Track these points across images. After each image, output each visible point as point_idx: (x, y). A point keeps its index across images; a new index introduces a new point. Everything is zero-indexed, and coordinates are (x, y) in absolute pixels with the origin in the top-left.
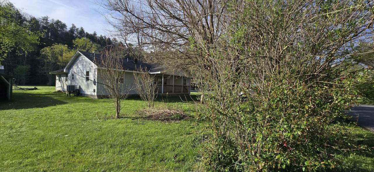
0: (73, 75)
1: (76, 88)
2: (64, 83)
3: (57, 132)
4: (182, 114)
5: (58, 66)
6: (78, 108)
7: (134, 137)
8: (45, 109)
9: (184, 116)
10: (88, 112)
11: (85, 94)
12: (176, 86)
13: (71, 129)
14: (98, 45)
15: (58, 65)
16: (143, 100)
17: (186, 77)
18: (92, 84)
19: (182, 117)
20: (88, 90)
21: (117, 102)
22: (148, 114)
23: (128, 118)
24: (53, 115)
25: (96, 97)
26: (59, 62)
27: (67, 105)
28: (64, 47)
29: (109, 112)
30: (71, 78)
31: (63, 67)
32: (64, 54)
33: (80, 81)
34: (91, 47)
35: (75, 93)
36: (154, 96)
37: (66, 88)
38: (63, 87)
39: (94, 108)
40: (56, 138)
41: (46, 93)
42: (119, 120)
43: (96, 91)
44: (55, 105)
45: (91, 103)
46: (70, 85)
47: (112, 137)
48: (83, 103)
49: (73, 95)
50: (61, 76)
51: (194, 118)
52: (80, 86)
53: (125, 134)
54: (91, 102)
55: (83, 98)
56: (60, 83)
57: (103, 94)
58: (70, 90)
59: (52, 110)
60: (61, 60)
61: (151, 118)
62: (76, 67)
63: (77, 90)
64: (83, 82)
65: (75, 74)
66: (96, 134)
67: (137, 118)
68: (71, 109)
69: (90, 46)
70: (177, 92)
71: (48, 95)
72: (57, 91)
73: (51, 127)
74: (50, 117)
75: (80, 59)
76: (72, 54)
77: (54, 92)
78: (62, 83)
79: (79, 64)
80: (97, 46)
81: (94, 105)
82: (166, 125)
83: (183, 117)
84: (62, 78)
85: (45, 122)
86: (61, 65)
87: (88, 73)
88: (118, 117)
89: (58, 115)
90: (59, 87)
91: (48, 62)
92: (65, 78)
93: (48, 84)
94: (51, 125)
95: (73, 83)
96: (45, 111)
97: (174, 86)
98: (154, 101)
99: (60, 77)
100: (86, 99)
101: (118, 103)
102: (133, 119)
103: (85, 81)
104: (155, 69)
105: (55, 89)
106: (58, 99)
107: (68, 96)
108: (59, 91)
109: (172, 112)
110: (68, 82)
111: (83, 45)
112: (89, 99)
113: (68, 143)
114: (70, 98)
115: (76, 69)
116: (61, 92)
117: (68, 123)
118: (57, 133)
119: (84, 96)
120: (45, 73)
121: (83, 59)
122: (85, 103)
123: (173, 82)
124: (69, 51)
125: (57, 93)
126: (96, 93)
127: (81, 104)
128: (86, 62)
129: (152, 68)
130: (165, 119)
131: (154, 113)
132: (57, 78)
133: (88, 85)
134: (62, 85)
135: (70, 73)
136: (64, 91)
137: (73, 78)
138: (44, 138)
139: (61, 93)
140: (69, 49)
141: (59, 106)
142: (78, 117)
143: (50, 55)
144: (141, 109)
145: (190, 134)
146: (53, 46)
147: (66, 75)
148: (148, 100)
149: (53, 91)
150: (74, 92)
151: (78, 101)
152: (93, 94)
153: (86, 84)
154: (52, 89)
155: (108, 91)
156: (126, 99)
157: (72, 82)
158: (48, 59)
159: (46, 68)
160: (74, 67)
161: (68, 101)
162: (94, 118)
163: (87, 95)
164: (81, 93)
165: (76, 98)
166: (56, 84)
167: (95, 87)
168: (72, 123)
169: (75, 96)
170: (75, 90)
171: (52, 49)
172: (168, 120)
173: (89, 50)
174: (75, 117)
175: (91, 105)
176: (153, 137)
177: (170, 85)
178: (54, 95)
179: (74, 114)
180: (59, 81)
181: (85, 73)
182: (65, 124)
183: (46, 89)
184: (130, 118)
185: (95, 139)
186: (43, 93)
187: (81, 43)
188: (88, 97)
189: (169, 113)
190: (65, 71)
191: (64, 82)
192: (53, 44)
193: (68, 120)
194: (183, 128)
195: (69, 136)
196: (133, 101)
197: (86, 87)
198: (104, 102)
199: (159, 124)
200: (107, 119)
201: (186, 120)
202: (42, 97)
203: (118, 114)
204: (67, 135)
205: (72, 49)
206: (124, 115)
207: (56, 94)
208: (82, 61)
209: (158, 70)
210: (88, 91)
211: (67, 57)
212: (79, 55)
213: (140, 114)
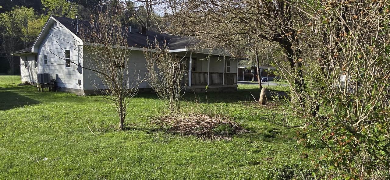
0: (45, 57)
1: (51, 77)
2: (33, 70)
3: (30, 152)
4: (233, 124)
5: (21, 43)
6: (57, 110)
7: (156, 166)
8: (10, 112)
9: (236, 128)
10: (73, 117)
11: (65, 88)
12: (214, 73)
13: (51, 148)
14: (80, 7)
15: (22, 41)
16: (161, 97)
17: (233, 57)
18: (75, 72)
19: (233, 131)
20: (70, 81)
21: (121, 102)
22: (172, 124)
23: (139, 129)
24: (21, 122)
25: (83, 93)
26: (23, 37)
27: (41, 106)
28: (29, 12)
29: (106, 118)
30: (43, 61)
31: (30, 44)
32: (30, 23)
33: (57, 67)
34: (70, 9)
35: (51, 86)
36: (179, 92)
37: (35, 78)
38: (31, 76)
39: (81, 111)
40: (30, 163)
41: (8, 86)
42: (124, 134)
43: (82, 83)
44: (22, 106)
45: (76, 103)
46: (42, 73)
47: (120, 164)
48: (63, 103)
49: (47, 89)
50: (28, 60)
51: (255, 132)
52: (57, 75)
53: (140, 160)
54: (76, 101)
55: (63, 95)
56: (26, 70)
57: (96, 87)
58: (42, 81)
59: (19, 113)
60: (26, 34)
61: (178, 130)
62: (50, 44)
63: (53, 81)
64: (61, 68)
65: (48, 56)
66: (92, 158)
67: (154, 131)
68: (46, 113)
69: (68, 9)
70: (215, 84)
71: (11, 89)
72: (23, 83)
73: (20, 142)
74: (17, 126)
75: (56, 31)
76: (41, 22)
77: (19, 85)
78: (30, 70)
79: (54, 39)
80: (78, 8)
81: (81, 107)
82: (207, 144)
83: (236, 130)
84: (30, 62)
85: (11, 134)
86: (26, 41)
87: (68, 53)
88: (123, 128)
89: (29, 123)
90: (26, 77)
91: (7, 37)
92: (33, 61)
93: (9, 71)
94: (21, 139)
95: (46, 71)
96: (9, 115)
97: (210, 73)
98: (180, 99)
99: (26, 60)
100: (67, 97)
101: (121, 105)
102: (148, 133)
103: (64, 66)
104: (176, 43)
105: (20, 79)
106: (26, 95)
107: (40, 90)
108: (26, 83)
109: (213, 121)
110: (38, 68)
111: (57, 7)
112: (71, 96)
113: (50, 174)
114: (44, 94)
115: (50, 48)
116: (29, 84)
117: (46, 137)
118: (31, 154)
119: (64, 92)
120: (4, 54)
121: (61, 29)
122: (68, 103)
123: (207, 67)
124: (37, 19)
125: (24, 86)
126: (82, 87)
127: (62, 105)
128: (65, 35)
129: (171, 43)
130: (202, 134)
131: (181, 121)
132: (22, 62)
133: (69, 73)
134: (30, 73)
135: (41, 53)
136: (34, 83)
137: (46, 62)
138: (12, 162)
139: (29, 86)
140: (36, 14)
141: (29, 108)
142: (59, 127)
143: (9, 26)
144: (159, 115)
145: (255, 164)
146: (13, 10)
147: (35, 57)
148: (169, 98)
149: (17, 83)
150: (48, 84)
151: (56, 99)
152: (78, 87)
153: (67, 71)
154: (15, 79)
155: (105, 83)
156: (135, 97)
157: (45, 69)
158: (6, 32)
159: (5, 46)
160: (46, 43)
161: (40, 100)
162: (85, 129)
163: (69, 89)
164: (59, 85)
165: (53, 95)
166: (22, 72)
167: (81, 77)
168: (52, 136)
169: (50, 90)
170: (50, 82)
171: (11, 15)
172: (208, 134)
173: (66, 14)
174: (54, 126)
175: (76, 106)
176: (190, 168)
177: (203, 71)
178: (20, 90)
179: (53, 121)
180: (26, 68)
181: (64, 54)
182: (41, 138)
183: (7, 79)
184: (141, 130)
185: (92, 168)
186: (4, 87)
187: (54, 4)
188: (70, 93)
189: (209, 123)
190: (33, 50)
191: (33, 68)
192: (13, 8)
193: (46, 132)
194: (239, 151)
195: (50, 161)
196: (143, 100)
197: (67, 77)
198: (96, 101)
199: (194, 142)
200: (106, 131)
201: (241, 136)
202: (3, 92)
203: (122, 122)
204: (47, 159)
205: (41, 14)
206: (132, 124)
207: (22, 88)
208: (58, 33)
209: (182, 46)
210: (70, 83)
211: (35, 28)
212: (53, 24)
213: (157, 124)
